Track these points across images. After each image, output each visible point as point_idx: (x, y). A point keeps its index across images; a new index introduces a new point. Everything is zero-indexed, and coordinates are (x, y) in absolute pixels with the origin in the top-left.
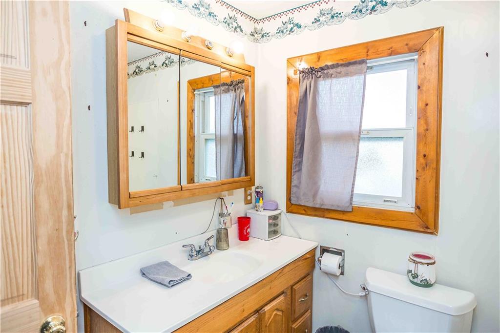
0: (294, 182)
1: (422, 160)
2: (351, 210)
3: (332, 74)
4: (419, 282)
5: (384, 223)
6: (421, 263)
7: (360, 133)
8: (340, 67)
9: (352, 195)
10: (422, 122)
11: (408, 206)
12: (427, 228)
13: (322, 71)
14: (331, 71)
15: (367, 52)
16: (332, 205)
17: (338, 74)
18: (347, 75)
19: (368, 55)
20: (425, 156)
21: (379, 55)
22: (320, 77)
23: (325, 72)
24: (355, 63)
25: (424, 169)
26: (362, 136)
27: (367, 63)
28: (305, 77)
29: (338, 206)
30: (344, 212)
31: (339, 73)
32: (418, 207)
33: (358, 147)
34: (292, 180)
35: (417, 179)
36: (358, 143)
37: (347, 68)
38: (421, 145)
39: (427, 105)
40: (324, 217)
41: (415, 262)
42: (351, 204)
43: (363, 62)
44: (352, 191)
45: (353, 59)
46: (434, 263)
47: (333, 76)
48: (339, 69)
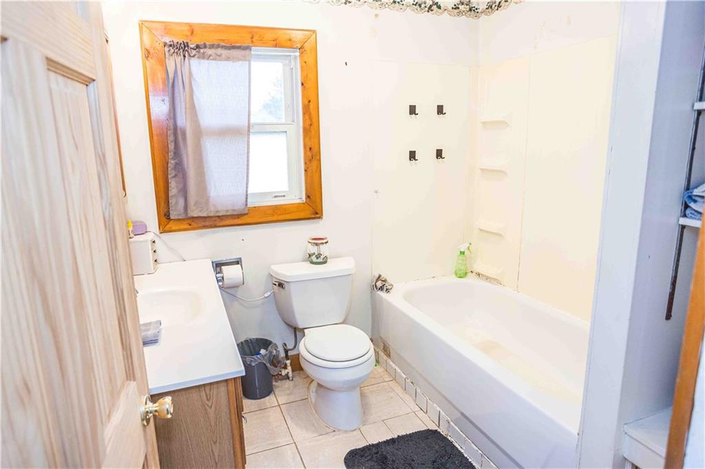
0: (173, 190)
1: (309, 154)
2: (247, 212)
3: (210, 56)
4: (322, 261)
5: (281, 217)
6: (323, 243)
7: (249, 127)
8: (220, 49)
9: (247, 195)
10: (307, 117)
11: (297, 196)
12: (317, 213)
13: (197, 50)
14: (209, 52)
15: (252, 38)
16: (227, 211)
17: (218, 57)
18: (228, 59)
19: (252, 41)
20: (310, 149)
21: (263, 43)
22: (194, 56)
23: (202, 51)
24: (239, 48)
25: (310, 161)
26: (251, 130)
27: (251, 50)
28: (174, 52)
29: (234, 210)
30: (239, 216)
31: (220, 56)
32: (308, 197)
33: (248, 142)
34: (170, 189)
35: (305, 170)
36: (249, 138)
37: (229, 51)
38: (307, 139)
39: (310, 101)
40: (216, 226)
41: (317, 244)
42: (246, 205)
43: (248, 48)
44: (247, 191)
45: (236, 42)
46: (327, 242)
47: (211, 57)
48: (219, 51)
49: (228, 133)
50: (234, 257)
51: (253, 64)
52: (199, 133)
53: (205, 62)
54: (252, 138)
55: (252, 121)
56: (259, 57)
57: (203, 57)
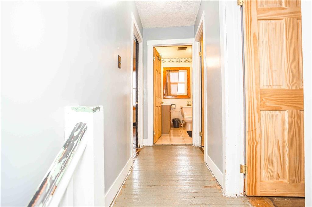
4: (189, 105)
5: (183, 98)
6: (189, 102)
10: (188, 81)
11: (186, 94)
12: (189, 97)
14: (172, 71)
18: (175, 72)
19: (179, 69)
20: (188, 86)
21: (181, 70)
22: (170, 72)
25: (188, 88)
27: (179, 71)
28: (167, 72)
32: (188, 94)
35: (187, 90)
38: (188, 84)
39: (188, 78)
40: (172, 98)
42: (177, 95)
44: (177, 93)
45: (177, 70)
49: (175, 83)
50: (175, 104)
51: (180, 73)
52: (170, 83)
53: (172, 73)
54: (179, 84)
55: (179, 81)
56: (181, 72)
57: (172, 72)
